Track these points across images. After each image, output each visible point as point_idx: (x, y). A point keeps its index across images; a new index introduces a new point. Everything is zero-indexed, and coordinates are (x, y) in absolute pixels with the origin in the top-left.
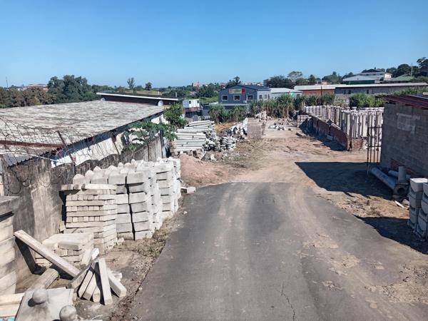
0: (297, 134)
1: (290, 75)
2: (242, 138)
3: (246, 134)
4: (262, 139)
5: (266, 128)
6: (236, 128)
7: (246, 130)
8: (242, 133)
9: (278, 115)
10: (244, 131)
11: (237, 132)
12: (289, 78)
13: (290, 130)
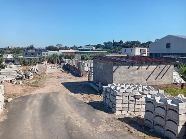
0: (61, 71)
1: (57, 45)
2: (36, 73)
3: (38, 71)
4: (46, 73)
5: (47, 68)
6: (33, 68)
7: (38, 69)
8: (36, 71)
9: (52, 62)
10: (37, 70)
11: (33, 70)
12: (57, 47)
13: (58, 69)
